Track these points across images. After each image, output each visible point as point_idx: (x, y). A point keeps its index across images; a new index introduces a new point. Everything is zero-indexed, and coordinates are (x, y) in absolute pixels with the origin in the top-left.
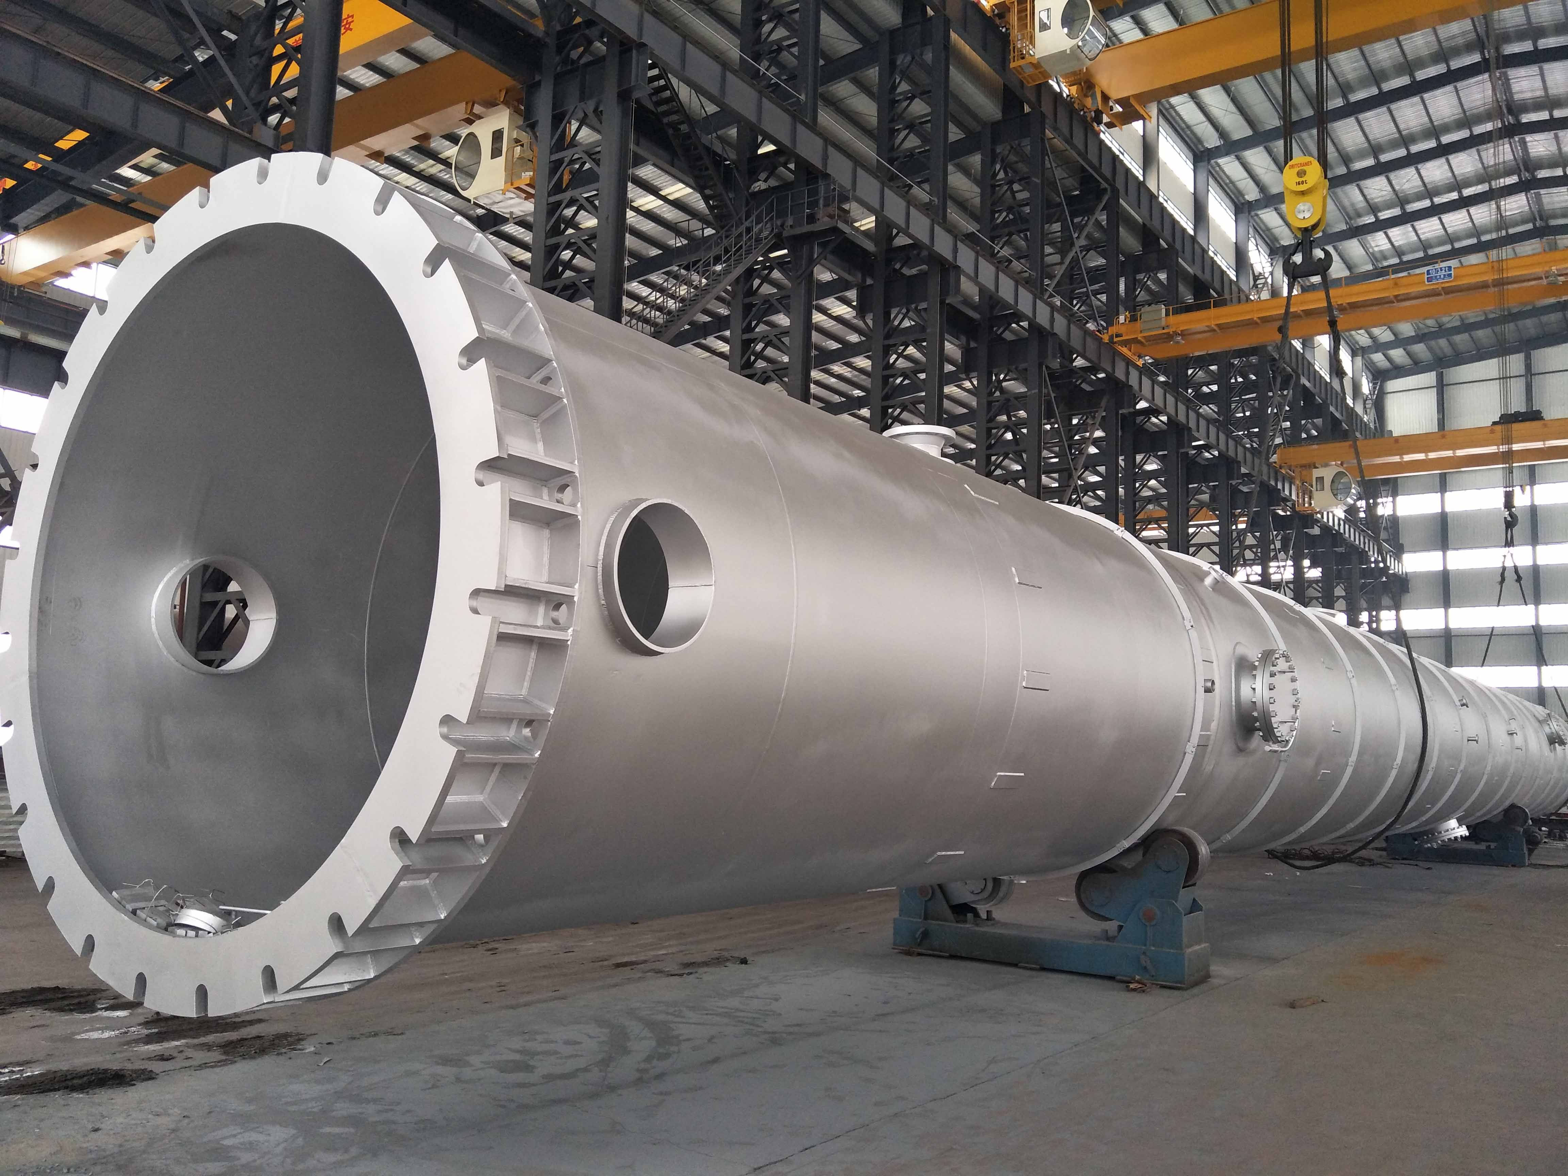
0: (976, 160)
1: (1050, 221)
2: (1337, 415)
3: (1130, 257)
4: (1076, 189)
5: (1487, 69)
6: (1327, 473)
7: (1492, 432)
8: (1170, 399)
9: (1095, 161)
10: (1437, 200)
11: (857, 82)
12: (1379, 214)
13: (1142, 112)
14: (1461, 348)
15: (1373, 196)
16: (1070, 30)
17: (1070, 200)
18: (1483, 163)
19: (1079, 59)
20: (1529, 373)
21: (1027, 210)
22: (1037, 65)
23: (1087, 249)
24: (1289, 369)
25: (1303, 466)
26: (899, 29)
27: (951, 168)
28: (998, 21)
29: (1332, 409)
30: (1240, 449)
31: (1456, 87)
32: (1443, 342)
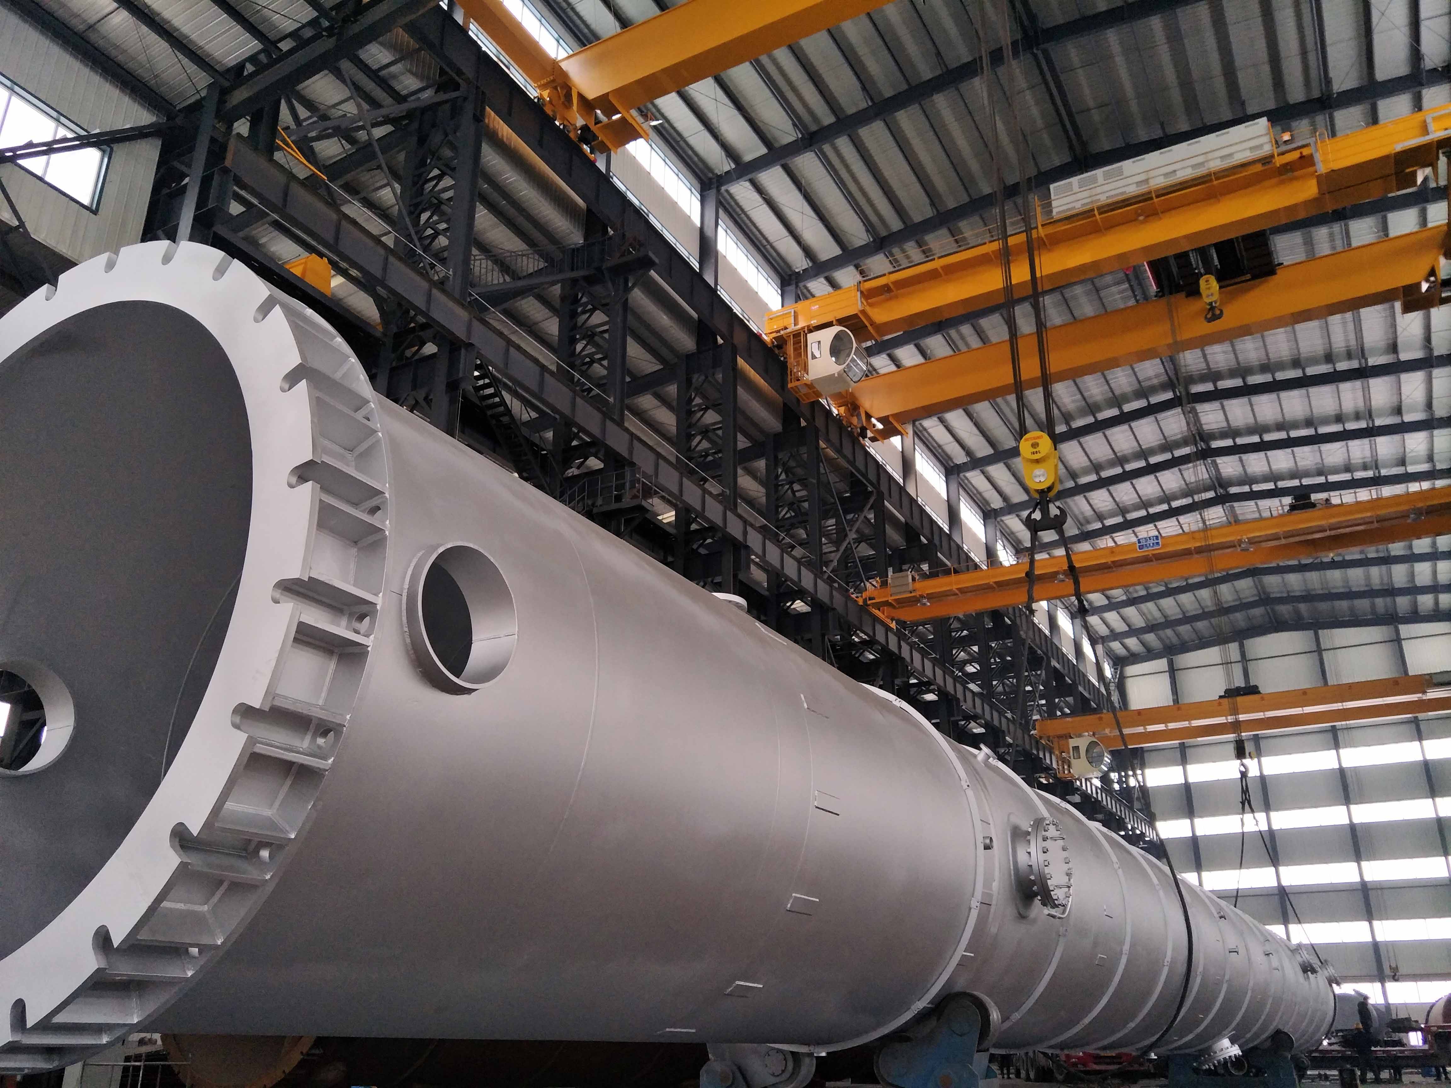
0: (761, 464)
1: (827, 518)
2: (1086, 694)
3: (895, 550)
4: (846, 492)
5: (1180, 404)
6: (1082, 743)
7: (1220, 704)
8: (939, 672)
9: (862, 468)
10: (1152, 510)
11: (658, 396)
12: (1105, 522)
13: (899, 428)
14: (1186, 638)
15: (1099, 506)
16: (837, 359)
17: (843, 500)
18: (1185, 481)
19: (845, 382)
20: (1244, 659)
21: (806, 505)
22: (810, 386)
23: (858, 541)
24: (1039, 652)
25: (1060, 737)
26: (693, 354)
27: (740, 471)
28: (777, 351)
29: (1081, 689)
30: (1003, 720)
31: (1156, 418)
32: (1169, 632)
